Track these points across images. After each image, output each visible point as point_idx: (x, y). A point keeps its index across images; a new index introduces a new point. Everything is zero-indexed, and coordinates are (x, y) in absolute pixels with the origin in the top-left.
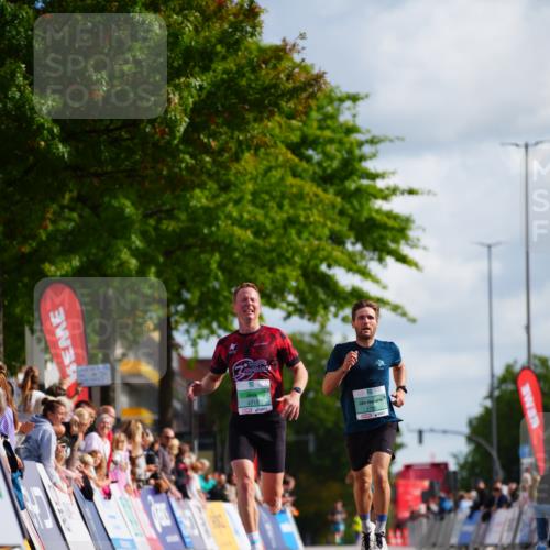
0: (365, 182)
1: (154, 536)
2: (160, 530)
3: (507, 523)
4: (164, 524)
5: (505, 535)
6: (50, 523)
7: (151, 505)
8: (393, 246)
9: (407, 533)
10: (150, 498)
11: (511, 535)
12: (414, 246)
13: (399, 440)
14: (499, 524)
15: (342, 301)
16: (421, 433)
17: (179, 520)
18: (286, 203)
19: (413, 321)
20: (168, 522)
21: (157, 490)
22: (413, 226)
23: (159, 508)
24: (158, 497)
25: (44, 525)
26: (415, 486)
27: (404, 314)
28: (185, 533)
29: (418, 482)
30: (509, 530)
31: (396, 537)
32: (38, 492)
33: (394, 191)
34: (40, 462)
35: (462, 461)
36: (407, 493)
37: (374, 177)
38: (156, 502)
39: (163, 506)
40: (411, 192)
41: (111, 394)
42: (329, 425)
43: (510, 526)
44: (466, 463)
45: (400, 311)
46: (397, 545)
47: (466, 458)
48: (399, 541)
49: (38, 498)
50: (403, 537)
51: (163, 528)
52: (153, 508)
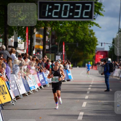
1: (39, 82)
2: (41, 81)
3: (118, 71)
4: (42, 79)
5: (117, 74)
6: (16, 88)
7: (39, 75)
9: (97, 67)
10: (39, 74)
11: (119, 75)
12: (102, 11)
13: (97, 43)
14: (116, 72)
15: (85, 23)
16: (102, 43)
17: (45, 78)
19: (100, 27)
20: (43, 79)
21: (41, 72)
22: (102, 6)
23: (41, 76)
24: (41, 73)
25: (15, 89)
26: (100, 56)
27: (98, 26)
28: (46, 80)
29: (100, 55)
30: (118, 73)
31: (94, 67)
32: (14, 81)
34: (14, 74)
35: (111, 48)
36: (98, 58)
38: (40, 74)
39: (42, 75)
41: (32, 43)
42: (82, 39)
43: (119, 72)
44: (112, 48)
45: (97, 25)
46: (95, 69)
47: (112, 47)
48: (95, 68)
49: (14, 83)
50: (96, 68)
51: (41, 80)
52: (39, 76)
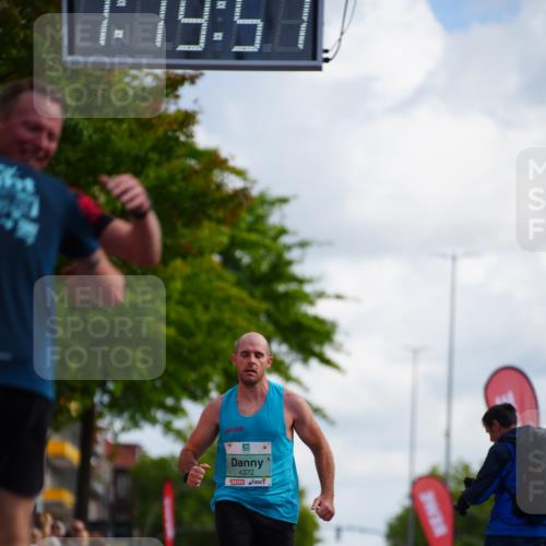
0: (293, 287)
8: (317, 348)
12: (338, 349)
13: (317, 535)
16: (339, 531)
18: (213, 306)
27: (325, 417)
33: (321, 295)
37: (301, 281)
40: (338, 297)
